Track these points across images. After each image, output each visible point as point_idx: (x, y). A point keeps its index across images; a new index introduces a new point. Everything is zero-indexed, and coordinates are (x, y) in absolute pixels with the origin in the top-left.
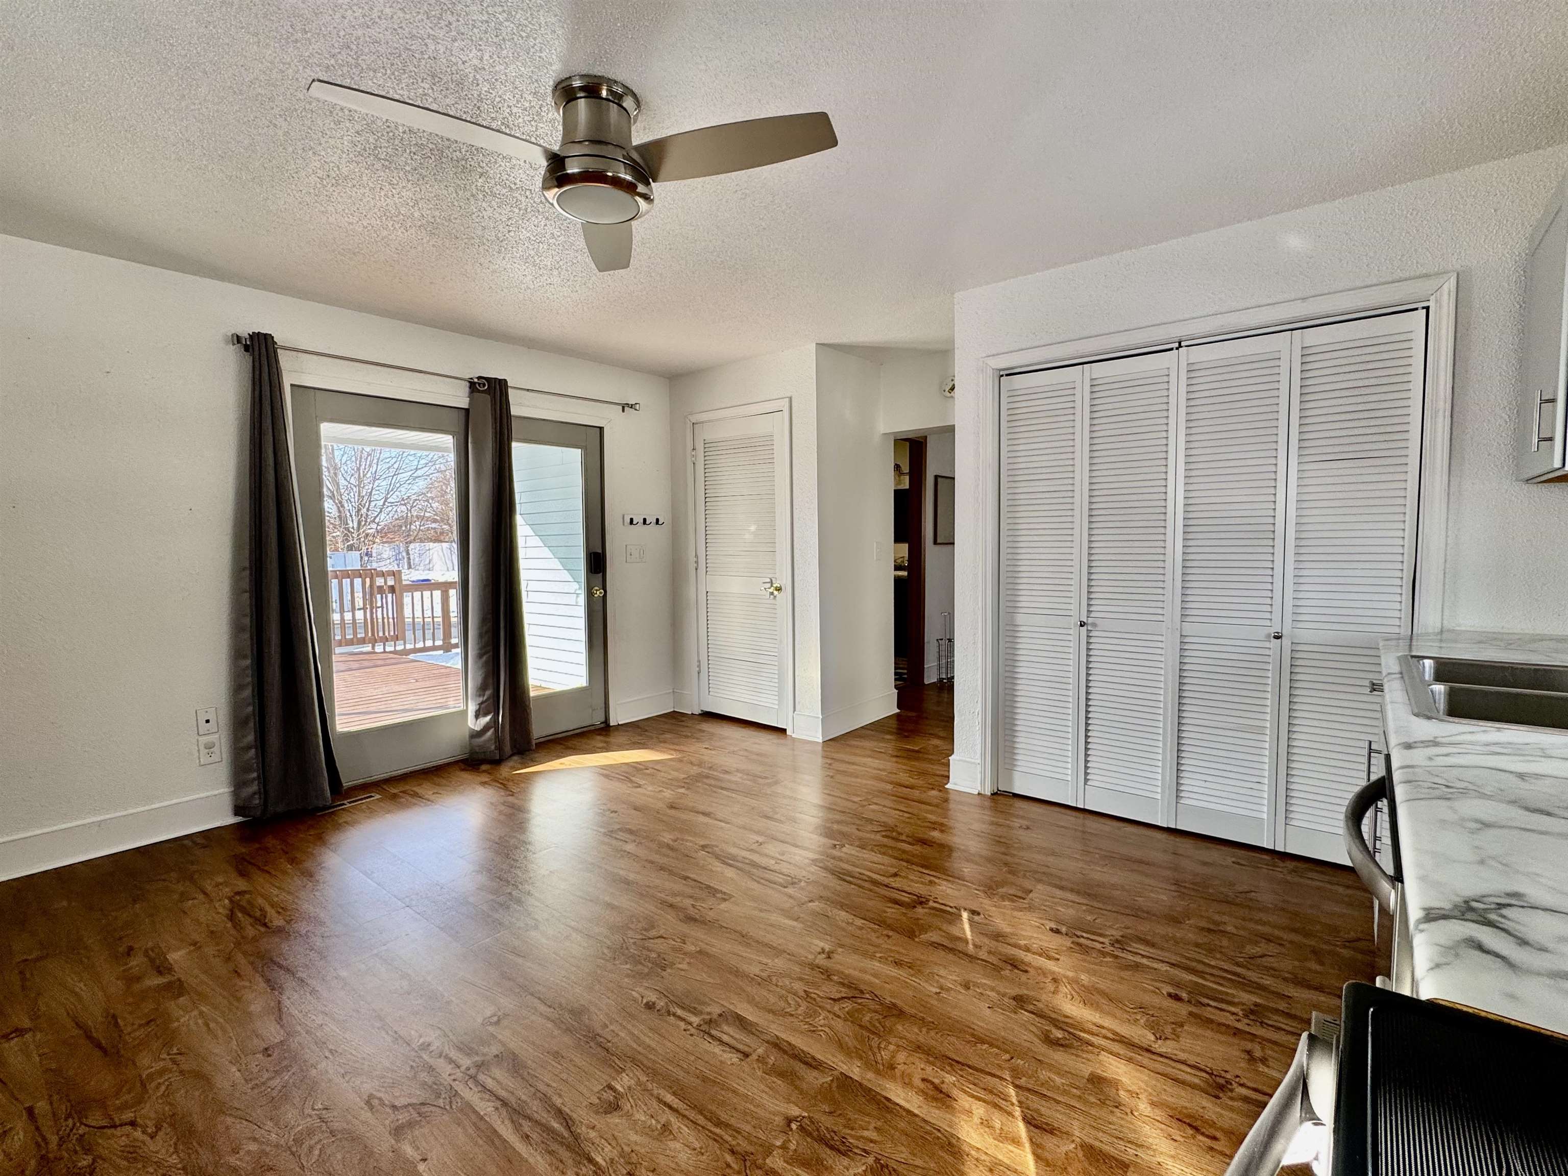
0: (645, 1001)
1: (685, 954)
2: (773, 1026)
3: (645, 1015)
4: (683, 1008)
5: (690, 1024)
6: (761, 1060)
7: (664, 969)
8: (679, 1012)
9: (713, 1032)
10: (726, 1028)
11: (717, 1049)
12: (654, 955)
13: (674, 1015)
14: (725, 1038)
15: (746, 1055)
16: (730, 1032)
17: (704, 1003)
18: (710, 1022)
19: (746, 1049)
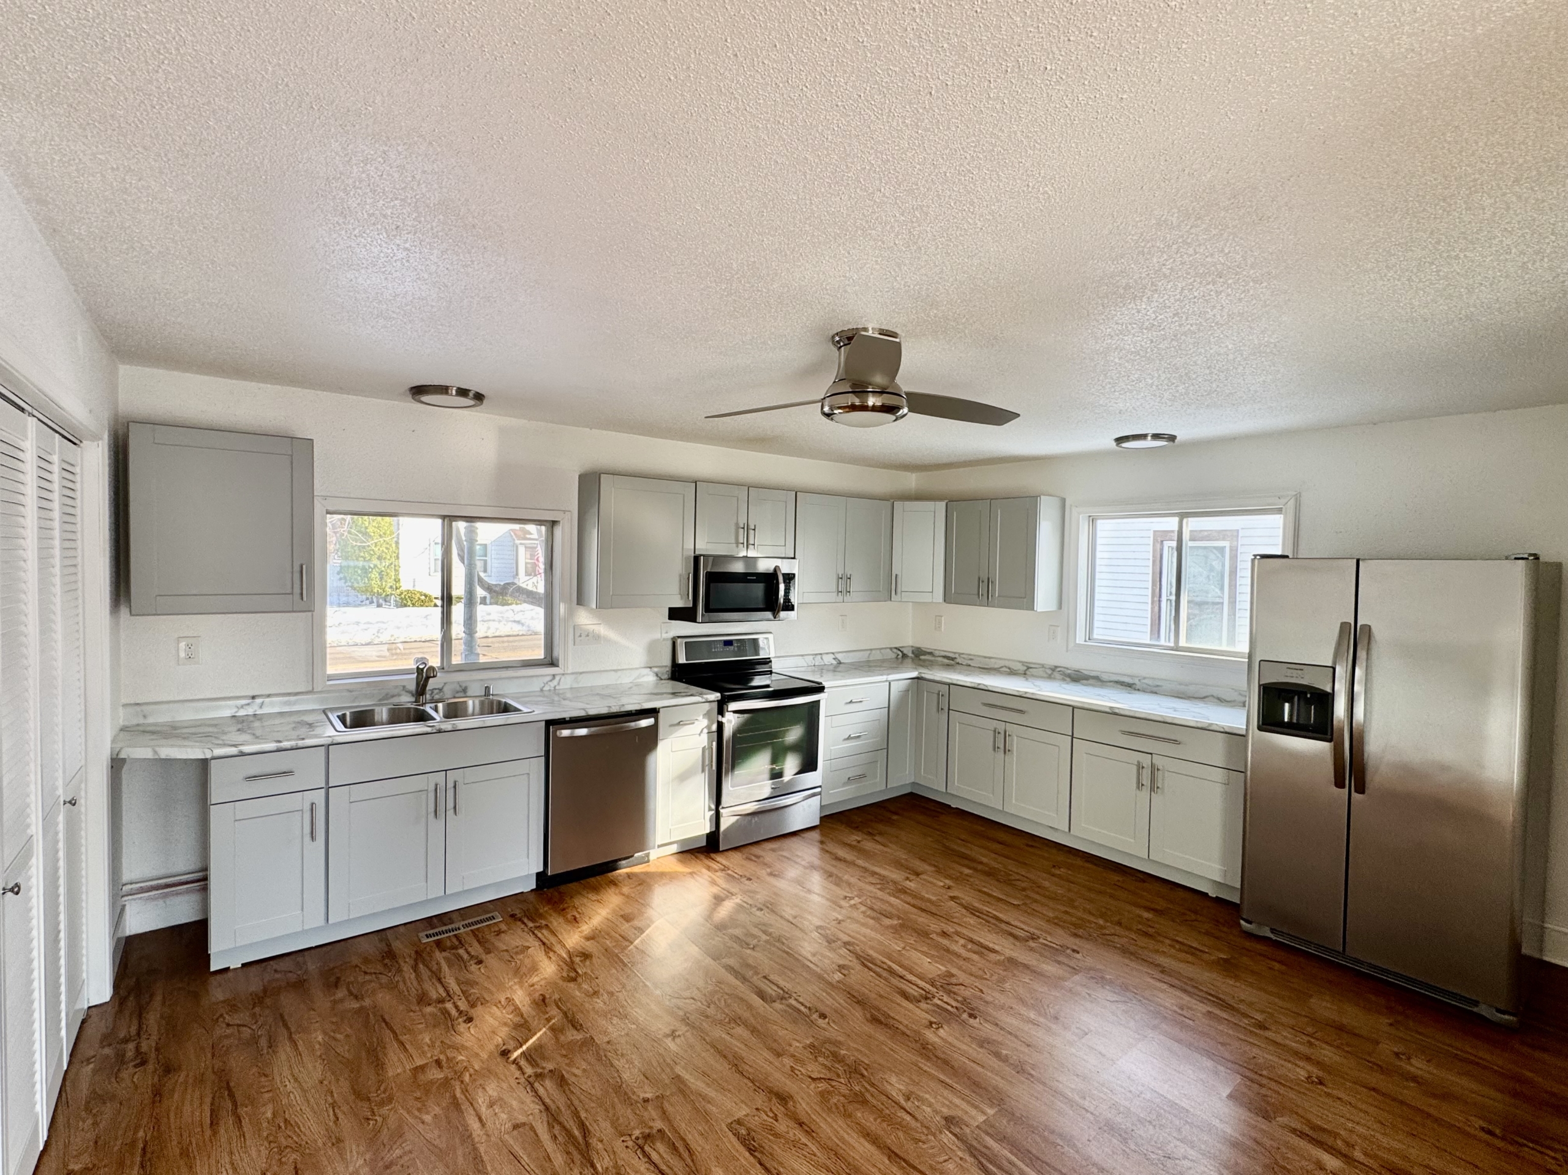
0: (827, 1020)
1: (793, 1056)
2: (743, 990)
3: (826, 1011)
4: (799, 1010)
5: (796, 999)
6: (757, 973)
7: (812, 1046)
8: (802, 1008)
9: (781, 992)
10: (774, 994)
11: (782, 983)
12: (820, 1059)
13: (806, 1007)
14: (775, 988)
15: (765, 977)
16: (771, 990)
17: (785, 1011)
18: (783, 998)
19: (764, 980)
